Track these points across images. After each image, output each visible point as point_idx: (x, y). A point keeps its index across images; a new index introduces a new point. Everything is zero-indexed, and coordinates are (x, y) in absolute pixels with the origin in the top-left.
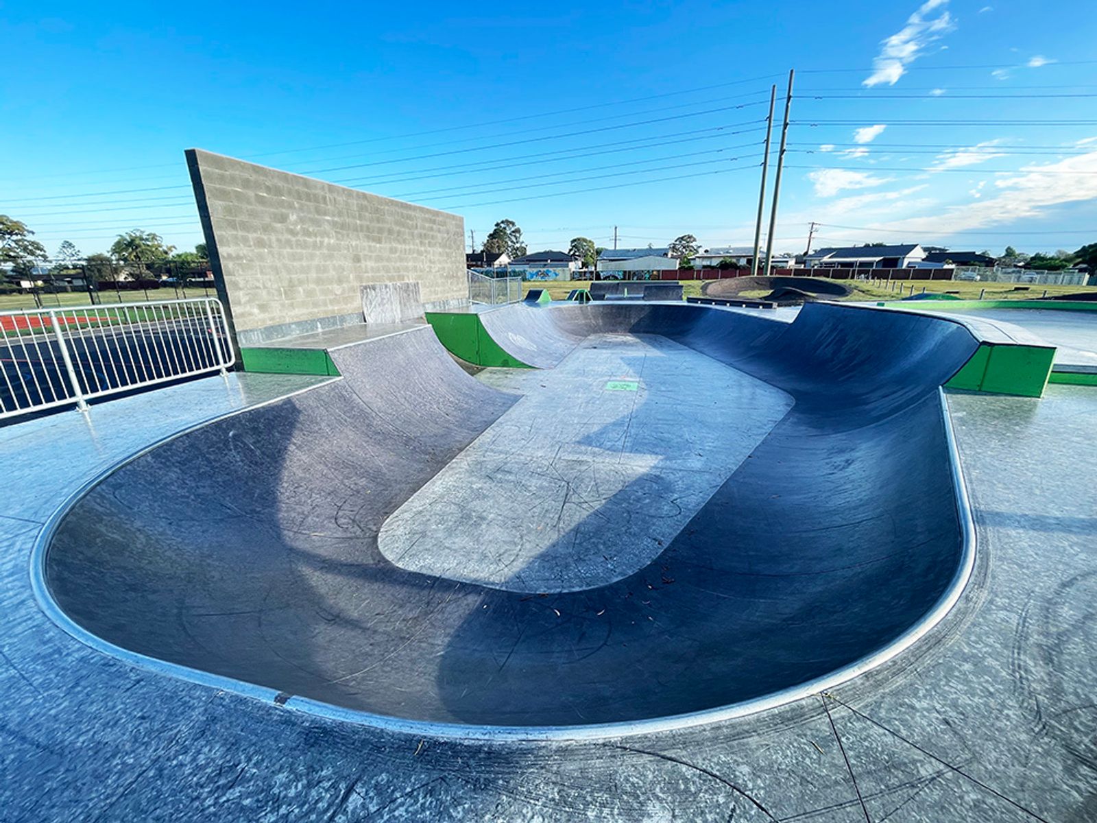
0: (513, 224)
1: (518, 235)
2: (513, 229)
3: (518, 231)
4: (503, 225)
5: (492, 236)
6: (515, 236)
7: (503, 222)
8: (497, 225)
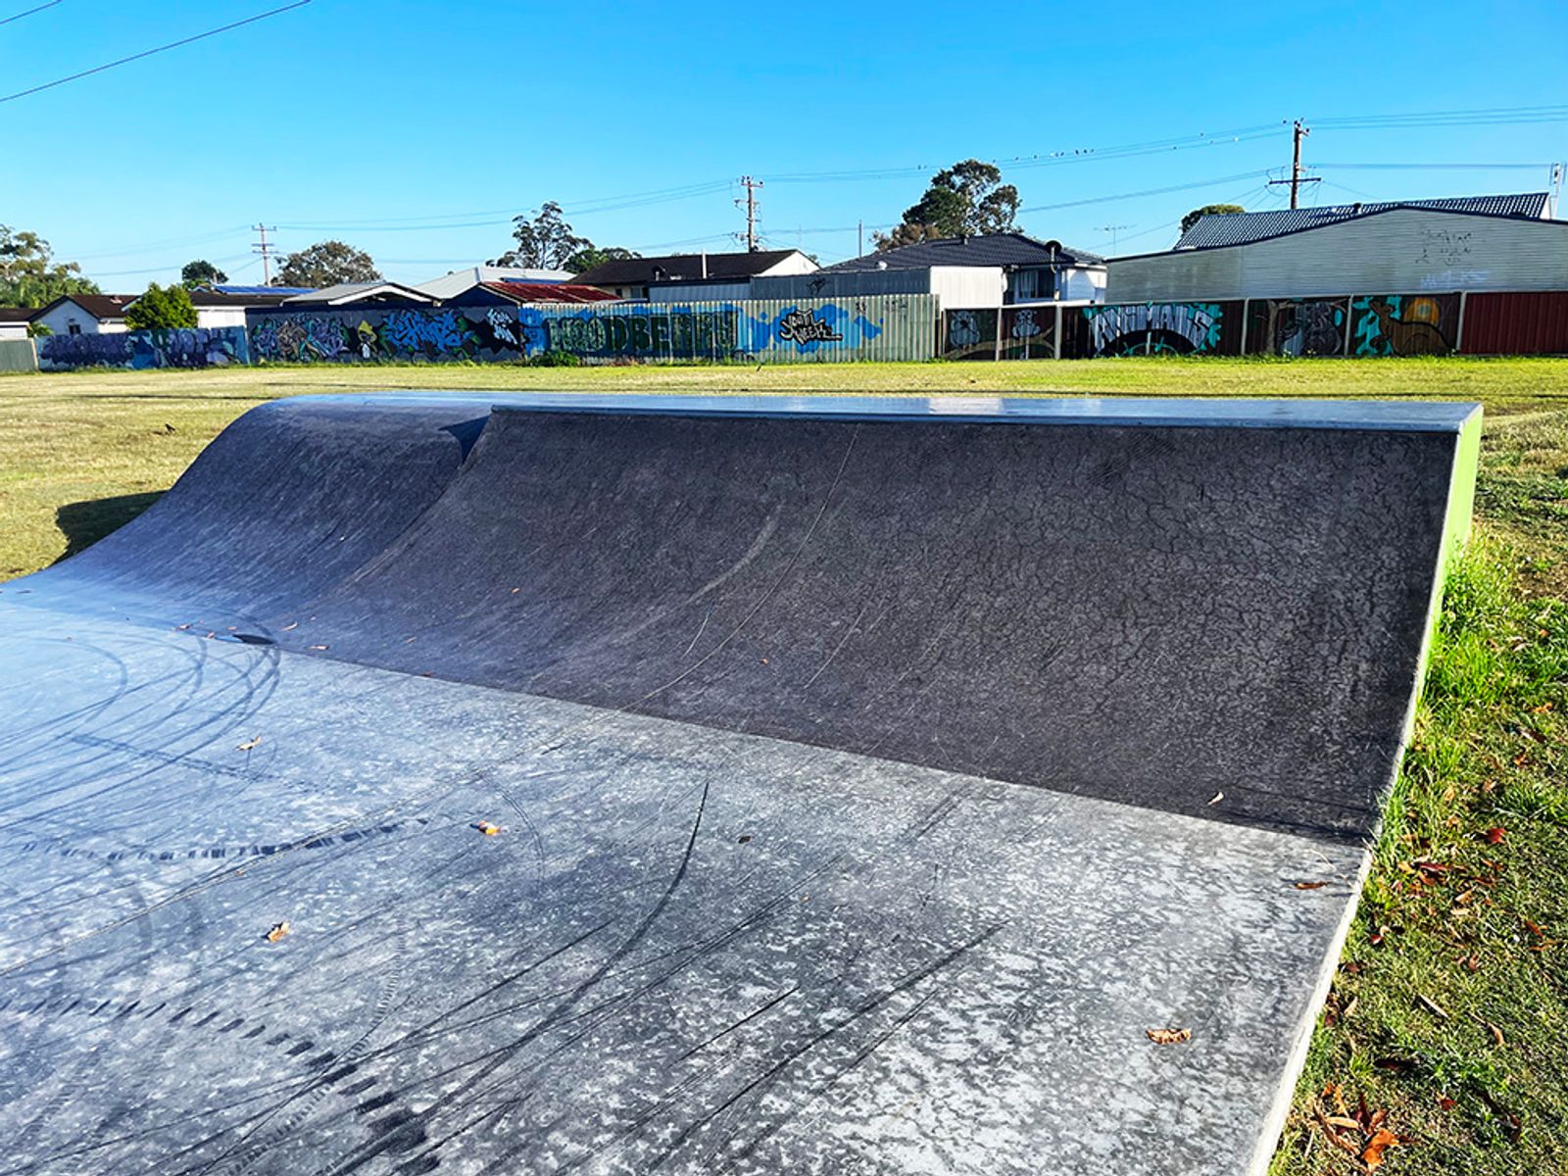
0: (992, 173)
1: (1005, 207)
2: (989, 192)
3: (1008, 195)
4: (958, 180)
5: (914, 215)
6: (996, 213)
7: (959, 170)
8: (942, 179)
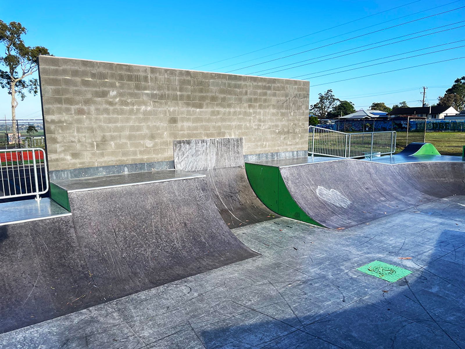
4: (463, 81)
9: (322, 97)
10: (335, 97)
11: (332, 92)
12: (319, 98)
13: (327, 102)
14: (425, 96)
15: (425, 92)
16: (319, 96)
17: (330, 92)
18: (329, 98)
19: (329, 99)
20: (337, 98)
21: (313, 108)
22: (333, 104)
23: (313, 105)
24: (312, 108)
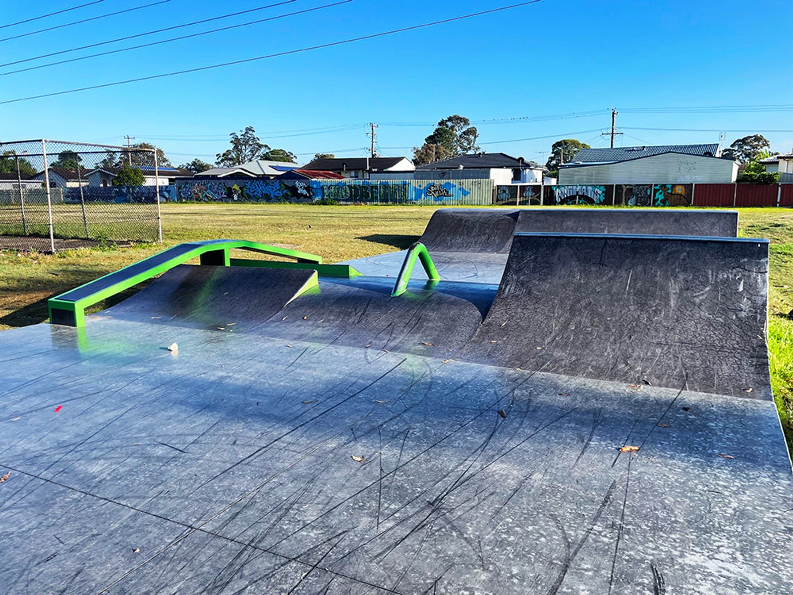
0: (466, 122)
1: (472, 137)
2: (464, 129)
3: (473, 132)
4: (450, 124)
5: (431, 139)
6: (467, 140)
7: (450, 119)
8: (442, 123)
9: (237, 139)
10: (261, 142)
11: (253, 131)
12: (231, 142)
13: (247, 151)
14: (374, 141)
15: (374, 133)
16: (230, 138)
17: (250, 132)
18: (250, 143)
19: (251, 145)
20: (264, 144)
21: (222, 161)
22: (257, 154)
23: (222, 155)
24: (220, 159)
